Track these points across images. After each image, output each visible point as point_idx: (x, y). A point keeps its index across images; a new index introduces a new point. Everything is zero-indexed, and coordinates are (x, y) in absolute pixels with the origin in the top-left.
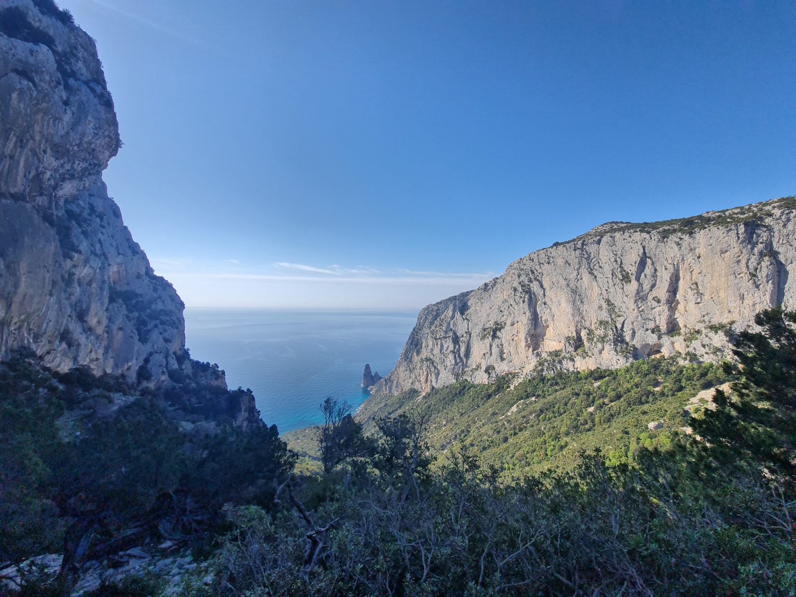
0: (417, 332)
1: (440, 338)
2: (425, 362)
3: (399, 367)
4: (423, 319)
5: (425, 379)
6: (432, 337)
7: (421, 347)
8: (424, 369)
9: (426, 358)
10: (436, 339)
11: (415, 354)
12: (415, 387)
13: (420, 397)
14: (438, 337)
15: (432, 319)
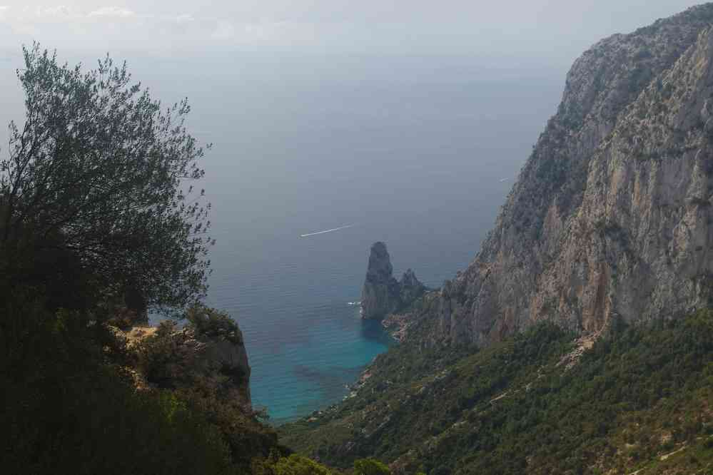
0: (561, 136)
1: (655, 156)
2: (594, 238)
3: (496, 253)
4: (585, 88)
5: (593, 294)
6: (626, 152)
7: (582, 187)
8: (592, 260)
9: (600, 224)
10: (640, 157)
11: (554, 209)
12: (556, 320)
13: (573, 354)
14: (648, 150)
15: (620, 88)
